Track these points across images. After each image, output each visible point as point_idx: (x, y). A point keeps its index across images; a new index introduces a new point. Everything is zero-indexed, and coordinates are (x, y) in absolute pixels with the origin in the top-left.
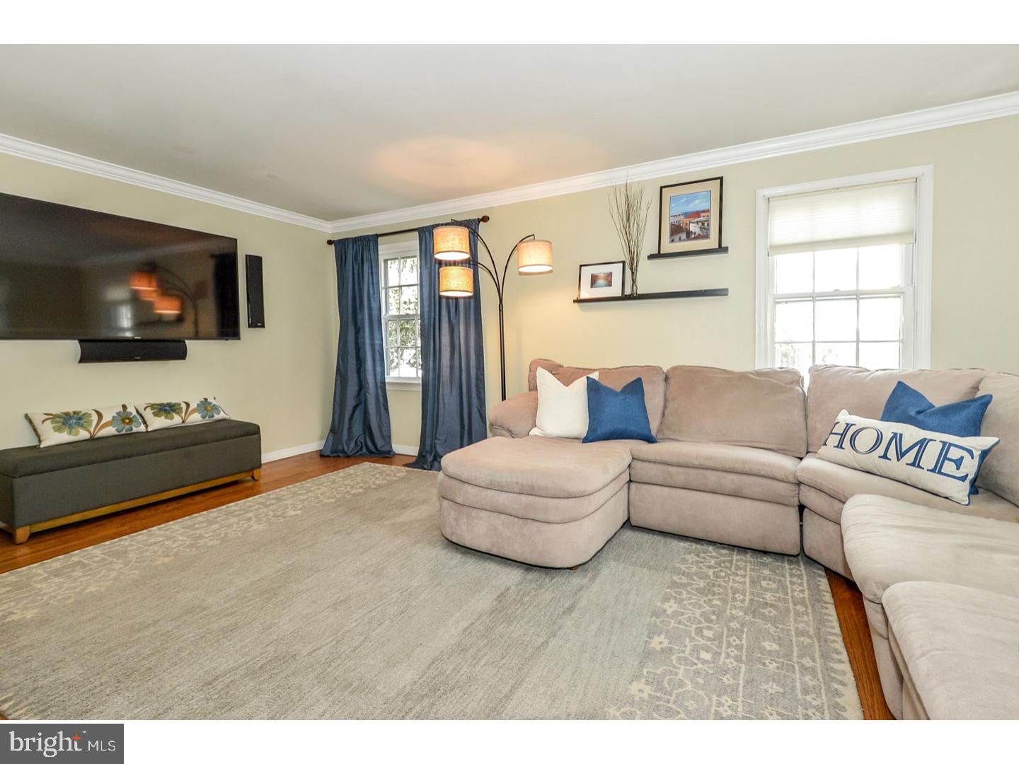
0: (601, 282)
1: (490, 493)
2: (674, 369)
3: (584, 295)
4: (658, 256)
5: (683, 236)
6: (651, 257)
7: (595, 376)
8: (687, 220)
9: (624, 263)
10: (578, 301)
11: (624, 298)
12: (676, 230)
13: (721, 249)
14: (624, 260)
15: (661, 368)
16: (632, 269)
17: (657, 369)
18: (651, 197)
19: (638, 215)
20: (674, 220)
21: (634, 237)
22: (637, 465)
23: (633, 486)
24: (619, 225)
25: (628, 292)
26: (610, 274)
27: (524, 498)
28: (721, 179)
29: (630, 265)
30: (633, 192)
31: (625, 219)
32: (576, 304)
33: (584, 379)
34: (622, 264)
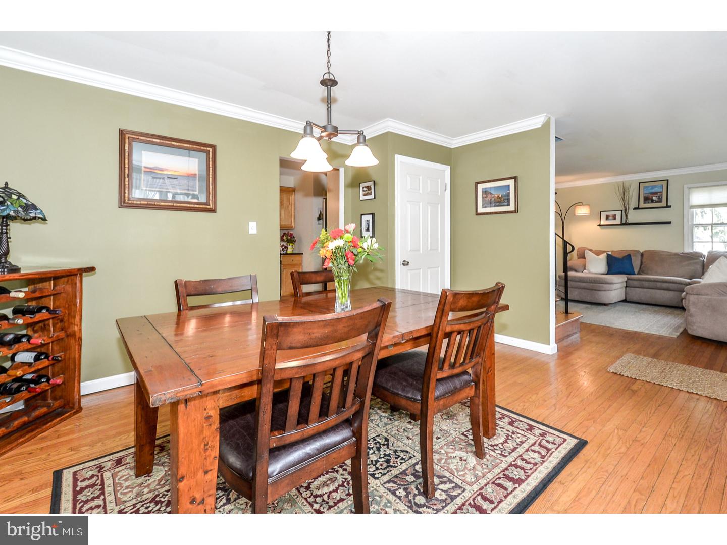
0: (610, 218)
1: (579, 283)
2: (645, 251)
3: (602, 223)
4: (638, 208)
5: (650, 201)
6: (635, 209)
7: (610, 253)
8: (652, 195)
9: (622, 211)
10: (599, 225)
11: (622, 224)
12: (647, 199)
13: (668, 207)
14: (621, 209)
15: (639, 251)
16: (625, 213)
17: (638, 252)
18: (635, 187)
19: (629, 194)
20: (645, 195)
21: (627, 202)
22: (630, 281)
23: (627, 288)
24: (620, 197)
25: (624, 221)
26: (615, 215)
27: (592, 284)
28: (668, 180)
29: (625, 212)
30: (627, 185)
31: (622, 195)
32: (599, 227)
33: (605, 254)
34: (620, 212)
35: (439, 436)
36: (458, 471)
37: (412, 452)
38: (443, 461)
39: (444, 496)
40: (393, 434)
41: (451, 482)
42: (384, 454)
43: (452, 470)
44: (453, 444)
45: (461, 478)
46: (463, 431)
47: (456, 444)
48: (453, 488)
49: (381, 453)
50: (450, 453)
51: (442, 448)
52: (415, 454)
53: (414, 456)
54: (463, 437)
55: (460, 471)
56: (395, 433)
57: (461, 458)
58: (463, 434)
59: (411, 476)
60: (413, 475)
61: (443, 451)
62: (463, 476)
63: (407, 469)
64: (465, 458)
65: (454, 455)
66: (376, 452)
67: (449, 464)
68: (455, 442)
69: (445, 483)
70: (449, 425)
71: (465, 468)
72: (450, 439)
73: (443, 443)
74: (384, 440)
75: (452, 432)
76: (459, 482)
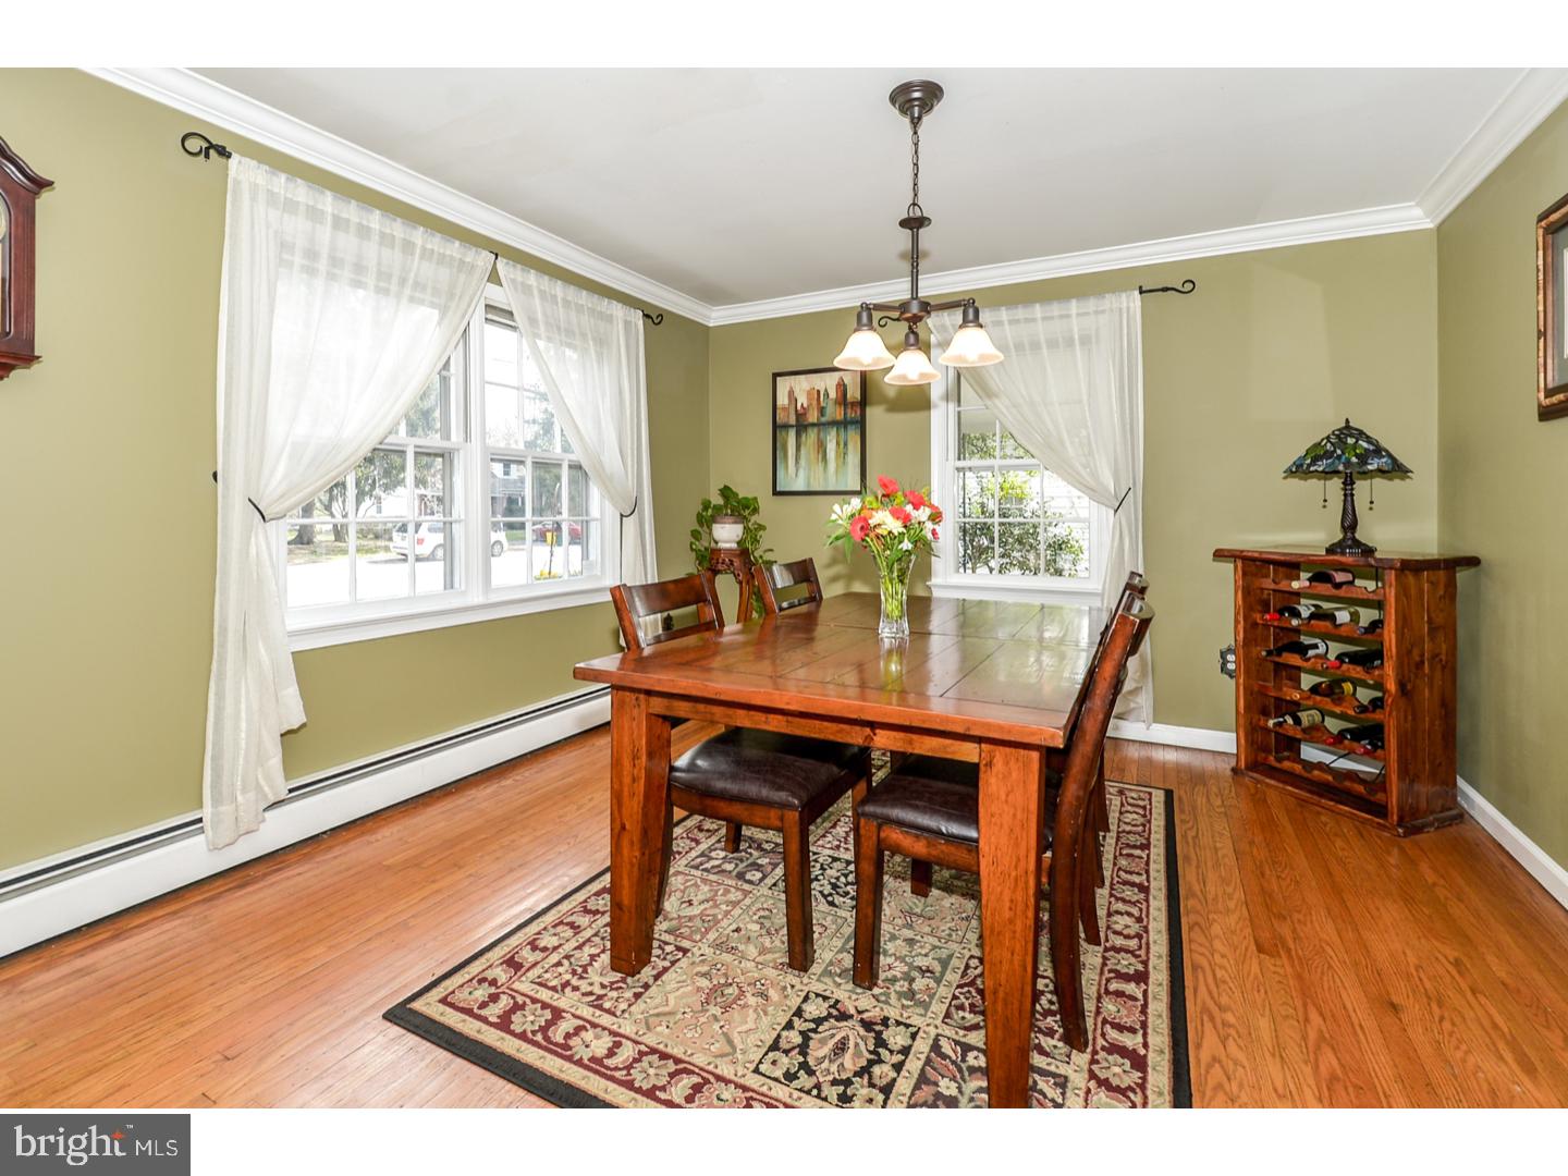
35: (736, 934)
36: (696, 885)
37: (776, 893)
38: (720, 892)
39: (713, 854)
40: (829, 918)
41: (705, 870)
42: (819, 880)
43: (705, 884)
44: (706, 925)
45: (690, 877)
46: (685, 959)
47: (700, 925)
48: (701, 864)
49: (826, 882)
50: (711, 907)
51: (727, 913)
52: (770, 892)
53: (770, 888)
54: (686, 944)
55: (692, 885)
56: (825, 919)
57: (691, 904)
58: (685, 951)
59: (764, 863)
60: (762, 866)
61: (724, 907)
62: (687, 881)
63: (773, 870)
64: (684, 905)
65: (702, 907)
66: (833, 881)
67: (711, 890)
68: (703, 930)
69: (713, 867)
70: (719, 966)
71: (683, 892)
72: (712, 936)
73: (725, 923)
74: (836, 902)
75: (708, 951)
76: (693, 872)
